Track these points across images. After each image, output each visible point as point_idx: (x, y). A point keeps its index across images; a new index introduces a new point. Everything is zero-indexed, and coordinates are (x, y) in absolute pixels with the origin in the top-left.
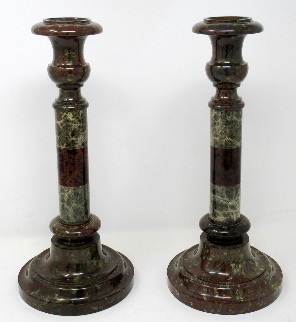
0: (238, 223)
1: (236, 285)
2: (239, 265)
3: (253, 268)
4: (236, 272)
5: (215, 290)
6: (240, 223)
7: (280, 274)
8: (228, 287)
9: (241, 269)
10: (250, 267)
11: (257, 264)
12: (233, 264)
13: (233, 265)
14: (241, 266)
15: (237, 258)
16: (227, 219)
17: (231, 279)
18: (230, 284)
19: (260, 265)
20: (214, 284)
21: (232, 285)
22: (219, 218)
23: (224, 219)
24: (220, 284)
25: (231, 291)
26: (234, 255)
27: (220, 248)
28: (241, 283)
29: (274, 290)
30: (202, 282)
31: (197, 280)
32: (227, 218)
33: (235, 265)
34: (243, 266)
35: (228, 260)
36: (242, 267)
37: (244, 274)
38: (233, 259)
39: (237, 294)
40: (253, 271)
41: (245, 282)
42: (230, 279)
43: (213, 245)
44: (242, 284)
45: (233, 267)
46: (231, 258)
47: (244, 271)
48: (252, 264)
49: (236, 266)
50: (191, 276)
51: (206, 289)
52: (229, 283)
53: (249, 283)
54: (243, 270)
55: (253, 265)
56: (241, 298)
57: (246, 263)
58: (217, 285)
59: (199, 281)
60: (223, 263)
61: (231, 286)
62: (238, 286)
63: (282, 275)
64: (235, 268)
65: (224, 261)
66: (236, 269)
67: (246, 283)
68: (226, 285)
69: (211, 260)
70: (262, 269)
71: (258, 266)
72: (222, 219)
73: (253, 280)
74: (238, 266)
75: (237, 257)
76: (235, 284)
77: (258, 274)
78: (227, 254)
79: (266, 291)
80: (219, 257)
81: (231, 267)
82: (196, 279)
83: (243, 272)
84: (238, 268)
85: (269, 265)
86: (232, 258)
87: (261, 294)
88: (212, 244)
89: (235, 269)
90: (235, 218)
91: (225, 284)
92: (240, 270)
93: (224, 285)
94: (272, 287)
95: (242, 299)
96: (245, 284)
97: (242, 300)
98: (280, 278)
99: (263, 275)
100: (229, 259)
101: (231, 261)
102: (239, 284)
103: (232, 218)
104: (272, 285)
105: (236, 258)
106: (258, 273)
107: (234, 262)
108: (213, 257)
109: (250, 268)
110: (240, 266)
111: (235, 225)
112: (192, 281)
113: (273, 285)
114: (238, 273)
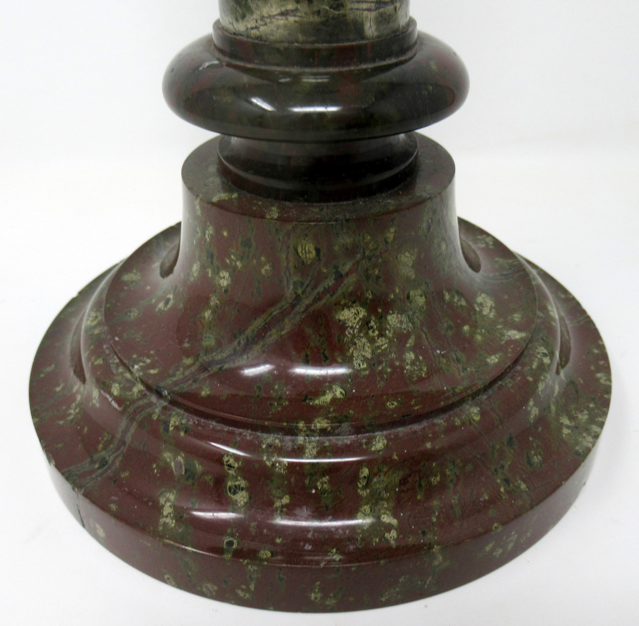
0: (393, 60)
1: (362, 438)
2: (389, 317)
3: (466, 328)
4: (368, 355)
5: (230, 466)
6: (402, 58)
7: (596, 351)
8: (311, 449)
9: (401, 338)
10: (450, 323)
11: (486, 304)
12: (353, 311)
13: (350, 316)
14: (401, 322)
15: (378, 277)
16: (316, 19)
17: (334, 400)
18: (323, 432)
19: (502, 309)
20: (226, 428)
21: (333, 439)
22: (262, 18)
23: (291, 19)
24: (266, 430)
25: (326, 479)
26: (359, 256)
27: (274, 212)
28: (394, 424)
29: (578, 454)
30: (165, 408)
31: (144, 396)
32: (316, 9)
33: (363, 313)
34: (411, 320)
35: (320, 289)
36: (407, 326)
37: (413, 363)
38: (350, 282)
39: (364, 493)
40: (466, 345)
41: (418, 418)
42: (328, 397)
43: (239, 198)
44: (401, 430)
45: (352, 327)
46: (340, 277)
47: (416, 348)
48: (462, 306)
49: (368, 322)
50: (121, 370)
51: (180, 459)
52: (320, 423)
53: (440, 421)
54: (411, 342)
55: (469, 314)
56: (387, 519)
57: (428, 303)
58: (248, 434)
59: (150, 404)
60: (293, 306)
61: (327, 441)
62: (369, 442)
63: (604, 356)
64: (360, 331)
65: (300, 291)
66: (372, 341)
67: (425, 424)
68: (300, 439)
69: (224, 283)
70: (515, 335)
71: (492, 315)
72: (281, 21)
73: (462, 401)
74: (381, 318)
75: (377, 272)
76: (358, 430)
77: (497, 365)
78: (318, 251)
79: (536, 459)
80: (267, 267)
81: (342, 326)
82: (138, 388)
83: (410, 356)
84: (381, 335)
85: (544, 309)
86: (347, 274)
87: (507, 481)
88: (235, 195)
89: (364, 340)
90: (372, 15)
91: (293, 432)
92: (391, 341)
93: (288, 438)
94: (566, 431)
95: (394, 522)
96: (416, 427)
97: (389, 527)
98: (599, 375)
99: (519, 368)
100: (330, 282)
101: (340, 292)
102: (382, 427)
103: (351, 16)
104: (565, 421)
105: (368, 277)
106: (493, 360)
107: (355, 298)
108: (235, 268)
109: (450, 327)
110: (393, 319)
111: (370, 66)
112: (116, 399)
113: (571, 418)
114: (380, 363)
